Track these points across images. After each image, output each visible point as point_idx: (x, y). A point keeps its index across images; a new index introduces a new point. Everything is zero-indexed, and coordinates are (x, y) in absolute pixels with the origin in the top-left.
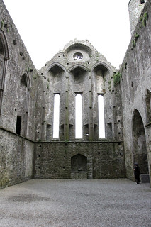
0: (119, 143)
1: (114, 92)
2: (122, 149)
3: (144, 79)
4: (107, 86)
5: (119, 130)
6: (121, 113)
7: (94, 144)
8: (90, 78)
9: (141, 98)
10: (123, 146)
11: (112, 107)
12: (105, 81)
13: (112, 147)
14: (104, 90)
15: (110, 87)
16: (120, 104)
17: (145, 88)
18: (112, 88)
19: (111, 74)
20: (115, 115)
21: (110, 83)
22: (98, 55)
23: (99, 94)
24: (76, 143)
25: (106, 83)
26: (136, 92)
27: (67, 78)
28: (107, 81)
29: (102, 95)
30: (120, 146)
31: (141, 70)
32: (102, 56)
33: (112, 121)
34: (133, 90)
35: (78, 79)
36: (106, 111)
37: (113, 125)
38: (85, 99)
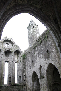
0: (25, 85)
1: (22, 63)
2: (26, 88)
3: (39, 61)
4: (19, 59)
5: (24, 79)
6: (25, 72)
7: (14, 86)
8: (13, 55)
9: (37, 68)
10: (26, 87)
11: (21, 69)
12: (18, 57)
13: (22, 87)
14: (18, 61)
15: (21, 60)
16: (25, 68)
17: (39, 65)
18: (22, 61)
19: (22, 55)
20: (23, 72)
21: (21, 58)
22: (16, 46)
23: (15, 63)
24: (6, 86)
25: (19, 58)
26: (35, 65)
27: (3, 55)
28: (20, 57)
29: (17, 63)
30: (25, 87)
31: (38, 58)
32: (18, 47)
33: (22, 75)
34: (33, 64)
35: (7, 55)
36: (18, 71)
37: (22, 77)
38: (9, 64)
